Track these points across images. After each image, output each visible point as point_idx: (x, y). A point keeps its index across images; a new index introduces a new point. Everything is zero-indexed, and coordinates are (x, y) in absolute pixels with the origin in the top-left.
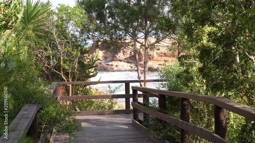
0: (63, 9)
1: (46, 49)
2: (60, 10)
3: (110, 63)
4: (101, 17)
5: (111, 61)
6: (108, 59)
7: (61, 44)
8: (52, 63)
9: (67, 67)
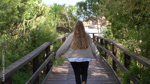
0: (70, 6)
1: (64, 21)
2: (69, 7)
3: (94, 26)
4: (85, 9)
5: (94, 25)
6: (94, 24)
7: (70, 19)
8: (66, 26)
9: (71, 28)
